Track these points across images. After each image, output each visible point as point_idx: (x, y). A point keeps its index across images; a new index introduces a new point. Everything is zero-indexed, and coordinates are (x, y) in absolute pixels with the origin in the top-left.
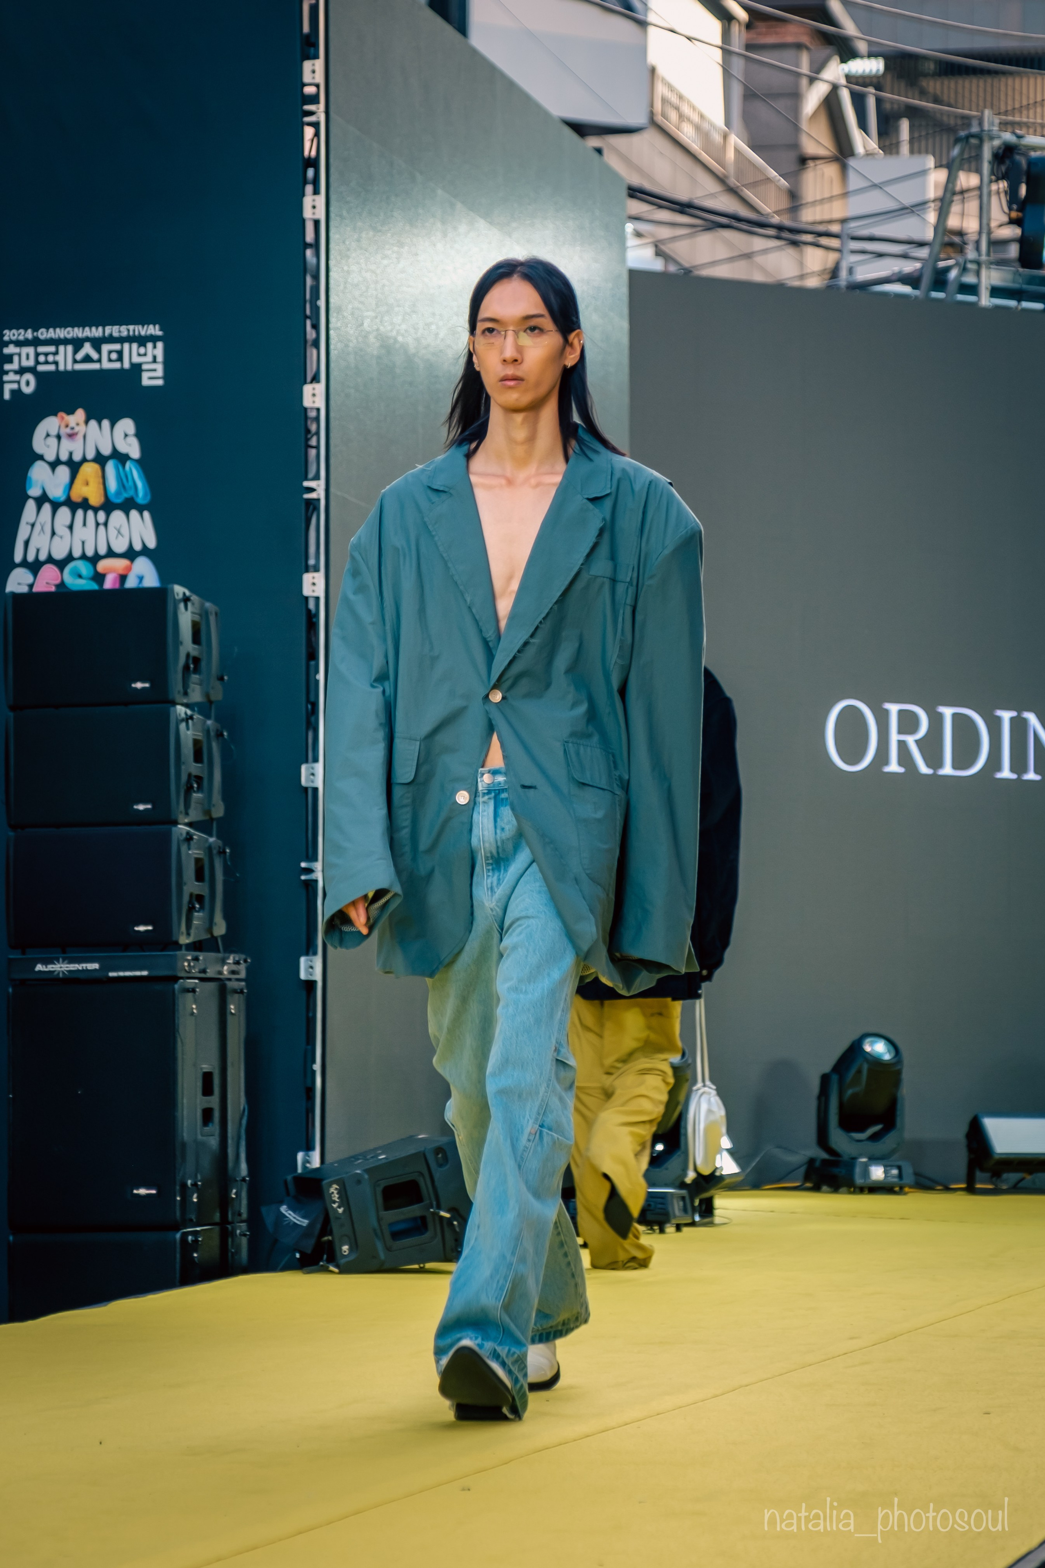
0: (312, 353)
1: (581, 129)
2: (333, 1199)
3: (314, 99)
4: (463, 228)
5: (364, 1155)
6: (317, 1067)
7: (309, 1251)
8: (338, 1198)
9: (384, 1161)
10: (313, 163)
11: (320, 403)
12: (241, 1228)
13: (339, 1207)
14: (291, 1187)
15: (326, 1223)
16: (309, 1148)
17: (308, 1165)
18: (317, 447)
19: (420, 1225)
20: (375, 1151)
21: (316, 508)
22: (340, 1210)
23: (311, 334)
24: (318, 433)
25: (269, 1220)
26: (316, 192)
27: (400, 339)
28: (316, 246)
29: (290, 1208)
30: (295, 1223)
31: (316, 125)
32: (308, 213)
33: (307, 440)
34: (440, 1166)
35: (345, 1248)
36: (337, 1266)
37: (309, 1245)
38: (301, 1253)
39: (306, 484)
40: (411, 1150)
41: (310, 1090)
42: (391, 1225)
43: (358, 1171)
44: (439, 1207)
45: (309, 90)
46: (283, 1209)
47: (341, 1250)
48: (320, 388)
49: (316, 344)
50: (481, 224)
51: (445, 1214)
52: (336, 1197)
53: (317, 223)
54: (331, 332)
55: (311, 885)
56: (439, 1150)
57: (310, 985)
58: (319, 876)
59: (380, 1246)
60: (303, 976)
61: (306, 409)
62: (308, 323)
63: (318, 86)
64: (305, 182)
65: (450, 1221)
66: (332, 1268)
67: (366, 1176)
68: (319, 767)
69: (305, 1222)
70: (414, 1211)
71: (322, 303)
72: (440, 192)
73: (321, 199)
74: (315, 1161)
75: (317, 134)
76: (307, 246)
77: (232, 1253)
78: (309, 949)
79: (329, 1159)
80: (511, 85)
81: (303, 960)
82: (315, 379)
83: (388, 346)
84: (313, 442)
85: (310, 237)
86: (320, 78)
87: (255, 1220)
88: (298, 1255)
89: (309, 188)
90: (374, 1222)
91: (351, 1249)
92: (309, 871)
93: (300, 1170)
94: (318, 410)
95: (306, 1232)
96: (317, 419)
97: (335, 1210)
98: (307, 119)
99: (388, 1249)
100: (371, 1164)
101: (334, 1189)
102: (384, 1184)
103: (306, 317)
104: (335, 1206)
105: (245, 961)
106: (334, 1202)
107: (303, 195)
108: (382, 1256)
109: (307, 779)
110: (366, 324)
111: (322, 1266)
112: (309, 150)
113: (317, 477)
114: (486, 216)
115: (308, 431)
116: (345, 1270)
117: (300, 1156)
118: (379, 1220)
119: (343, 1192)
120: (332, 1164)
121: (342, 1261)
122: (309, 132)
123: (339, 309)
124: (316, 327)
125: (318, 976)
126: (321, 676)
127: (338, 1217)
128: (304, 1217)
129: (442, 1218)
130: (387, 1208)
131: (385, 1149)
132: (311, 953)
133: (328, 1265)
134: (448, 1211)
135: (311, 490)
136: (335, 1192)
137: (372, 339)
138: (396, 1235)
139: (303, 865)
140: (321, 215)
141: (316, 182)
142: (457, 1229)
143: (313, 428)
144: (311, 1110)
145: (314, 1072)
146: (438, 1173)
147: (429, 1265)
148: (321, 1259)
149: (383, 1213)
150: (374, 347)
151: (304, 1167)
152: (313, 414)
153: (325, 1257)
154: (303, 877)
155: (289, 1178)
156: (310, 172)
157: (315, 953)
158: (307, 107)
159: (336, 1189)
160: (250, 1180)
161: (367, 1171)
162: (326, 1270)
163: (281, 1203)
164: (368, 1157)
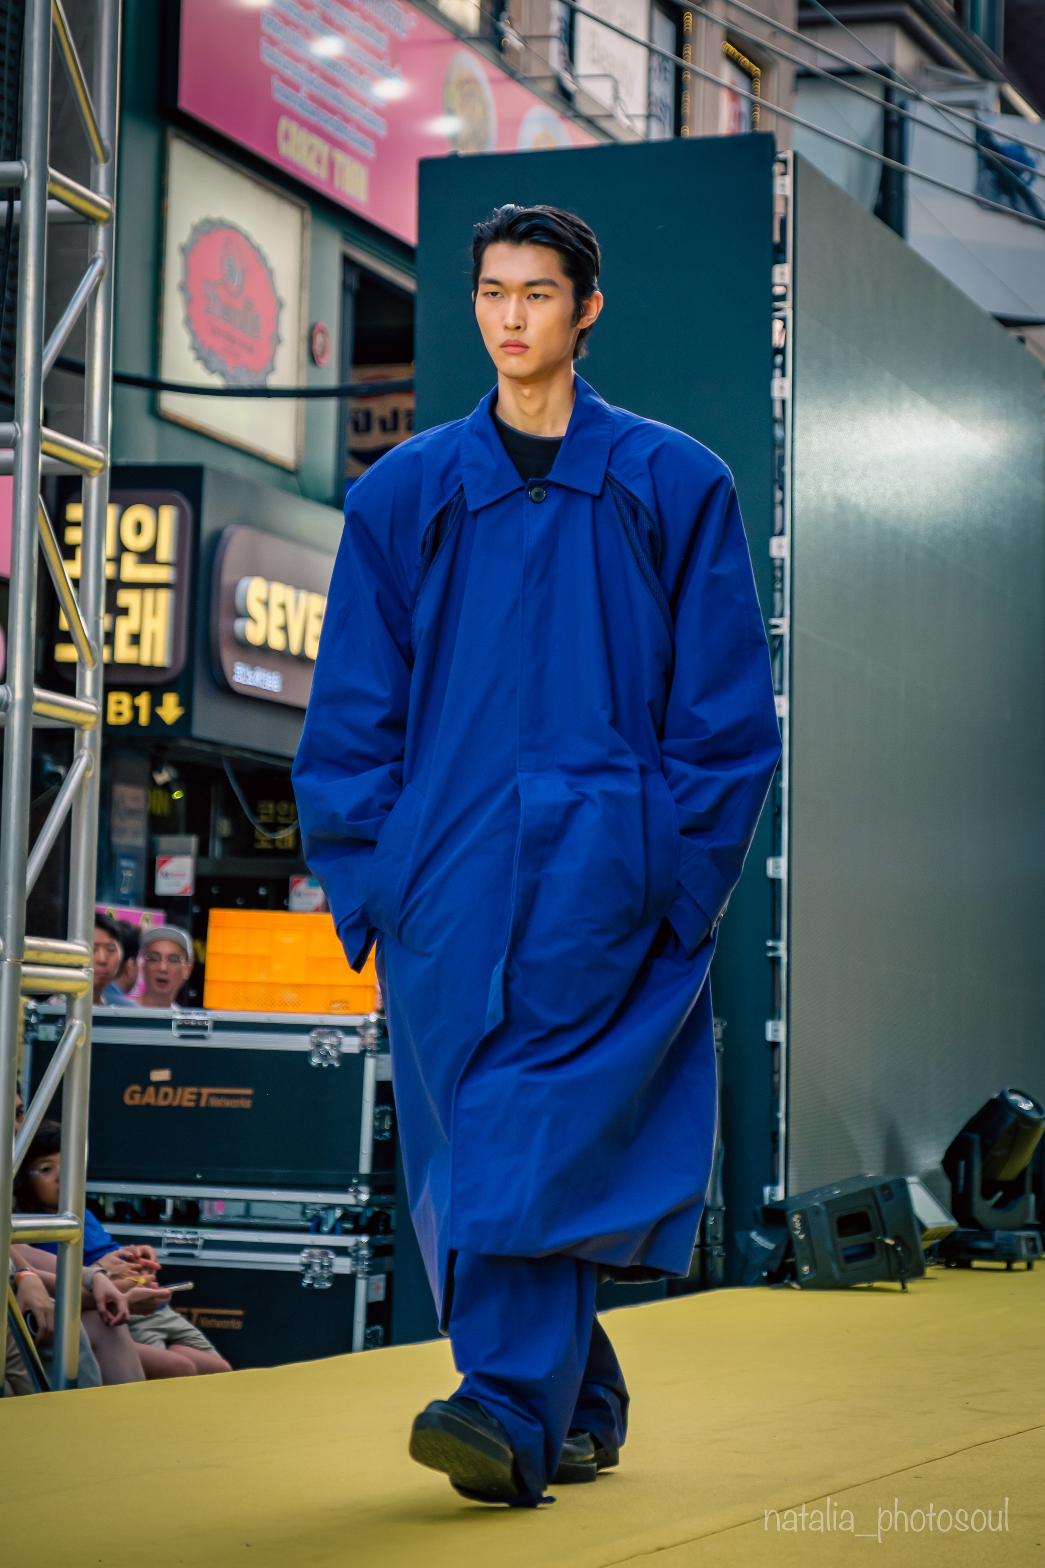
0: (778, 511)
1: (1007, 322)
2: (797, 1227)
3: (783, 298)
4: (906, 406)
5: (821, 1190)
6: (781, 1115)
7: (775, 1270)
8: (801, 1226)
9: (838, 1196)
10: (782, 351)
11: (786, 553)
12: (717, 1250)
13: (800, 1234)
14: (760, 1217)
15: (789, 1247)
16: (774, 1182)
17: (774, 1198)
18: (782, 591)
19: (869, 1250)
20: (830, 1187)
21: (781, 644)
22: (802, 1237)
23: (778, 495)
24: (782, 580)
25: (741, 1245)
26: (783, 375)
27: (854, 499)
28: (783, 422)
29: (760, 1233)
30: (763, 1248)
31: (784, 320)
32: (776, 394)
33: (773, 584)
34: (886, 1200)
35: (806, 1269)
36: (799, 1283)
37: (775, 1265)
38: (769, 1273)
39: (774, 621)
40: (862, 1187)
41: (775, 1134)
42: (845, 1249)
43: (817, 1204)
44: (885, 1235)
45: (778, 290)
46: (754, 1235)
47: (802, 1270)
48: (786, 540)
49: (782, 503)
50: (922, 402)
51: (890, 1242)
52: (798, 1225)
53: (783, 402)
54: (797, 495)
55: (776, 961)
56: (885, 1187)
57: (775, 1045)
58: (783, 953)
59: (834, 1267)
60: (769, 1037)
61: (772, 560)
62: (777, 486)
63: (785, 286)
64: (774, 367)
65: (894, 1247)
66: (795, 1285)
67: (823, 1208)
68: (783, 861)
69: (771, 1246)
70: (863, 1238)
71: (787, 469)
72: (887, 375)
73: (788, 381)
74: (780, 1195)
75: (784, 327)
76: (775, 421)
77: (712, 1272)
78: (774, 1014)
79: (791, 1193)
80: (948, 286)
81: (770, 1025)
82: (782, 533)
83: (842, 505)
84: (778, 586)
85: (777, 412)
86: (788, 280)
87: (729, 1243)
88: (765, 1274)
89: (777, 373)
90: (829, 1246)
91: (810, 1269)
92: (774, 949)
93: (767, 1201)
94: (783, 560)
95: (773, 1254)
96: (782, 568)
97: (796, 1236)
98: (777, 314)
99: (842, 1270)
100: (827, 1197)
101: (796, 1219)
102: (838, 1215)
103: (774, 481)
104: (797, 1232)
105: (722, 1025)
106: (796, 1230)
107: (771, 378)
108: (837, 1274)
109: (773, 871)
110: (825, 487)
111: (786, 1283)
112: (778, 339)
113: (781, 615)
114: (927, 395)
115: (774, 577)
116: (806, 1286)
117: (767, 1190)
118: (835, 1245)
119: (803, 1221)
120: (794, 1197)
121: (803, 1280)
122: (777, 325)
123: (802, 475)
124: (782, 488)
125: (782, 1038)
126: (785, 784)
127: (800, 1242)
128: (771, 1241)
129: (887, 1245)
130: (841, 1235)
131: (839, 1185)
132: (777, 1016)
133: (791, 1283)
134: (893, 1238)
135: (776, 627)
136: (799, 1221)
137: (829, 499)
138: (849, 1259)
139: (770, 943)
140: (788, 395)
141: (783, 367)
142: (901, 1254)
143: (778, 574)
144: (776, 1150)
145: (777, 1120)
146: (885, 1206)
147: (876, 1284)
148: (784, 1278)
149: (838, 1240)
150: (830, 506)
151: (771, 1200)
152: (778, 563)
153: (789, 1276)
154: (770, 954)
155: (758, 1208)
156: (779, 359)
157: (779, 1018)
158: (778, 304)
159: (798, 1219)
160: (726, 1210)
161: (826, 1204)
162: (788, 1286)
163: (751, 1229)
164: (826, 1192)
